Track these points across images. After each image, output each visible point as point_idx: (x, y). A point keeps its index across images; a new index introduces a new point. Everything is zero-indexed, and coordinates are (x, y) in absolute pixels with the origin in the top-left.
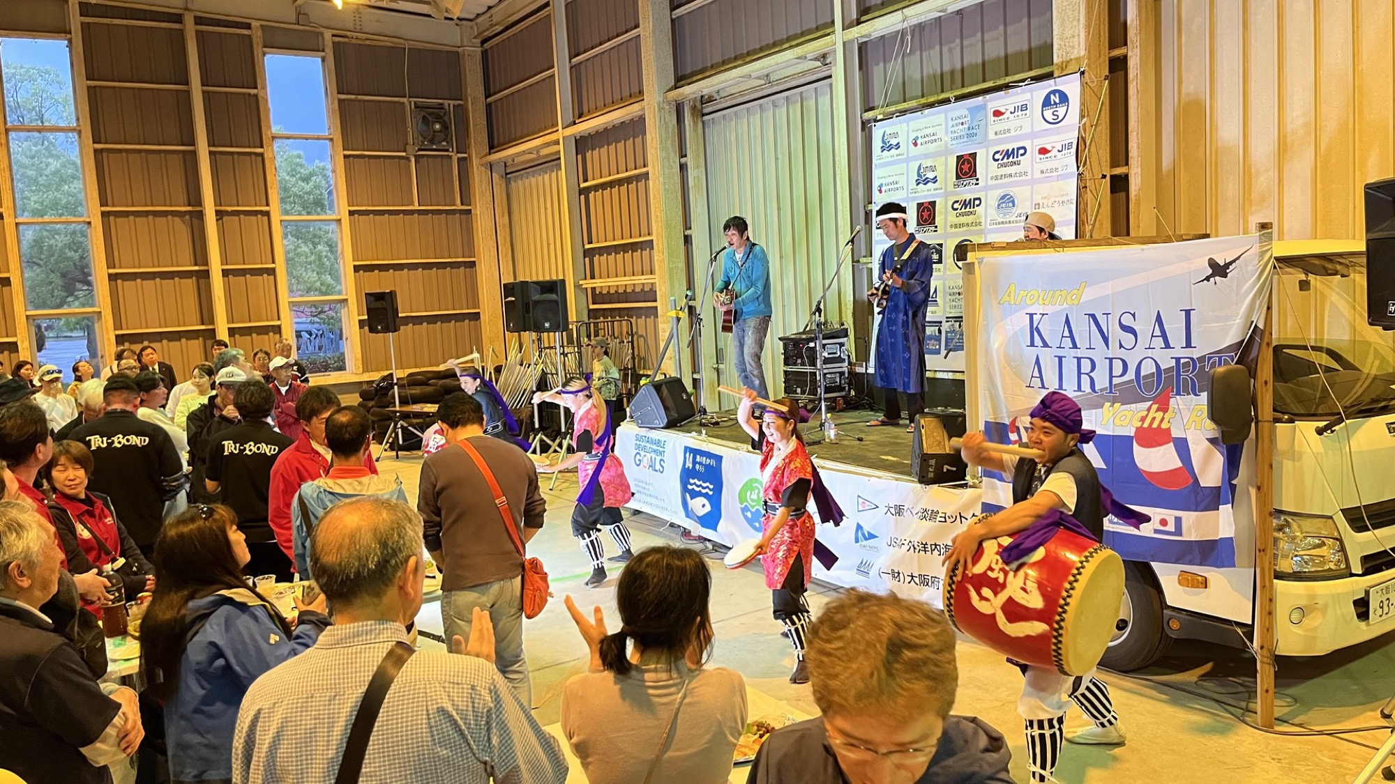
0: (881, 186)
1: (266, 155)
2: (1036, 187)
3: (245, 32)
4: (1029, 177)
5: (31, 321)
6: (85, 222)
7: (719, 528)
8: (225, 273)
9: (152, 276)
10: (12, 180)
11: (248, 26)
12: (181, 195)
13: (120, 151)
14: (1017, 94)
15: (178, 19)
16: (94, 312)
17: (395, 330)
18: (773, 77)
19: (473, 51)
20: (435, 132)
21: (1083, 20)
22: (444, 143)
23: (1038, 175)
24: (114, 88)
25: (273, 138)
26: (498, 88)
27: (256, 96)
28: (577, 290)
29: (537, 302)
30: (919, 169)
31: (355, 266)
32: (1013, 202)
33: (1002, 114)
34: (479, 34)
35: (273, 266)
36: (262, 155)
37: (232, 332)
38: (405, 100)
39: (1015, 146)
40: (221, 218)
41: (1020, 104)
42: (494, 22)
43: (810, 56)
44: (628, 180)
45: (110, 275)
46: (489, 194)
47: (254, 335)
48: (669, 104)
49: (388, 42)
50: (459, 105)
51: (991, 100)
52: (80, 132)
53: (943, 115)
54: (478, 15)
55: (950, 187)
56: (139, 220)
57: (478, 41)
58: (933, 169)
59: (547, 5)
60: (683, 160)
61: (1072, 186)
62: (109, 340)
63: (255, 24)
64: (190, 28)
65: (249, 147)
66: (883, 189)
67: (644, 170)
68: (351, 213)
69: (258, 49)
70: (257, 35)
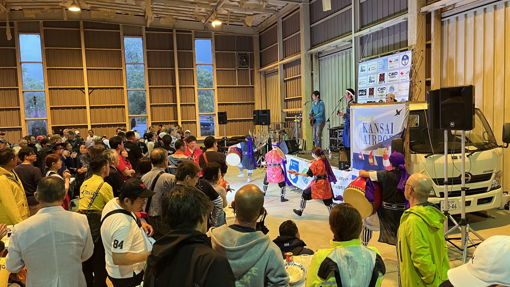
0: (360, 83)
1: (194, 70)
2: (400, 84)
3: (190, 33)
4: (398, 81)
5: (130, 118)
6: (145, 90)
7: (297, 182)
8: (181, 105)
9: (162, 105)
10: (126, 78)
11: (191, 32)
12: (170, 82)
13: (155, 70)
14: (395, 56)
15: (171, 31)
16: (146, 116)
17: (226, 124)
18: (338, 46)
19: (256, 36)
20: (243, 62)
21: (416, 33)
22: (247, 65)
23: (400, 81)
24: (154, 51)
25: (196, 65)
26: (263, 48)
27: (192, 52)
28: (282, 112)
29: (261, 116)
30: (370, 78)
31: (218, 104)
32: (394, 89)
33: (392, 62)
34: (258, 31)
35: (195, 103)
36: (193, 70)
37: (182, 123)
38: (235, 52)
39: (395, 71)
40: (181, 89)
41: (396, 59)
42: (262, 27)
43: (347, 41)
44: (295, 78)
45: (151, 105)
46: (259, 82)
47: (189, 124)
48: (308, 54)
49: (231, 34)
50: (252, 53)
51: (389, 57)
52: (144, 64)
53: (377, 61)
54: (258, 25)
55: (378, 84)
56: (159, 89)
57: (258, 33)
58: (374, 78)
59: (276, 22)
60: (312, 72)
61: (408, 84)
62: (150, 124)
63: (192, 31)
64: (175, 33)
65: (190, 68)
66: (361, 84)
67: (299, 75)
68: (218, 87)
69: (193, 39)
70: (193, 34)
